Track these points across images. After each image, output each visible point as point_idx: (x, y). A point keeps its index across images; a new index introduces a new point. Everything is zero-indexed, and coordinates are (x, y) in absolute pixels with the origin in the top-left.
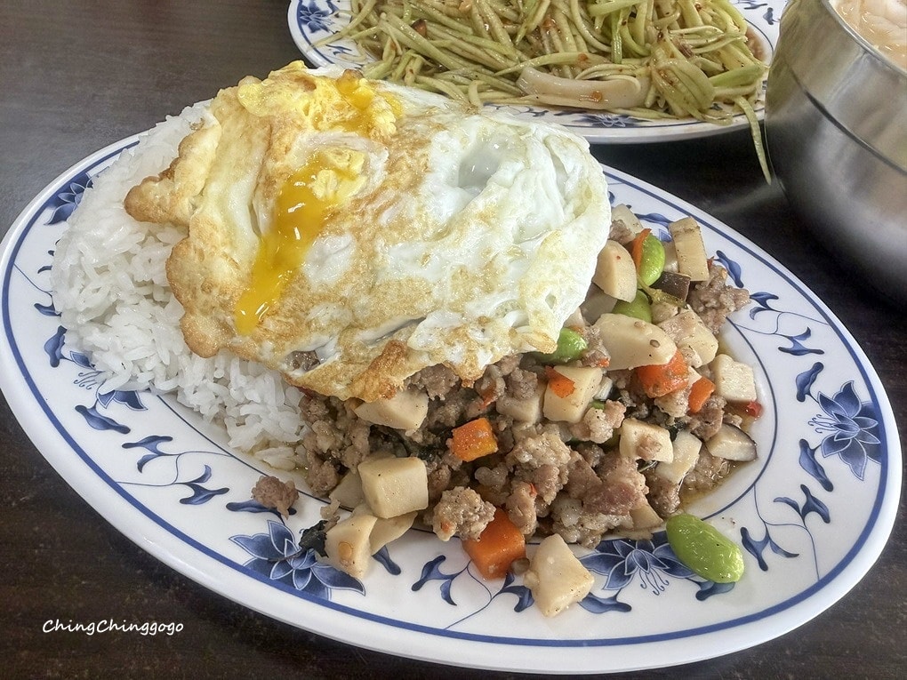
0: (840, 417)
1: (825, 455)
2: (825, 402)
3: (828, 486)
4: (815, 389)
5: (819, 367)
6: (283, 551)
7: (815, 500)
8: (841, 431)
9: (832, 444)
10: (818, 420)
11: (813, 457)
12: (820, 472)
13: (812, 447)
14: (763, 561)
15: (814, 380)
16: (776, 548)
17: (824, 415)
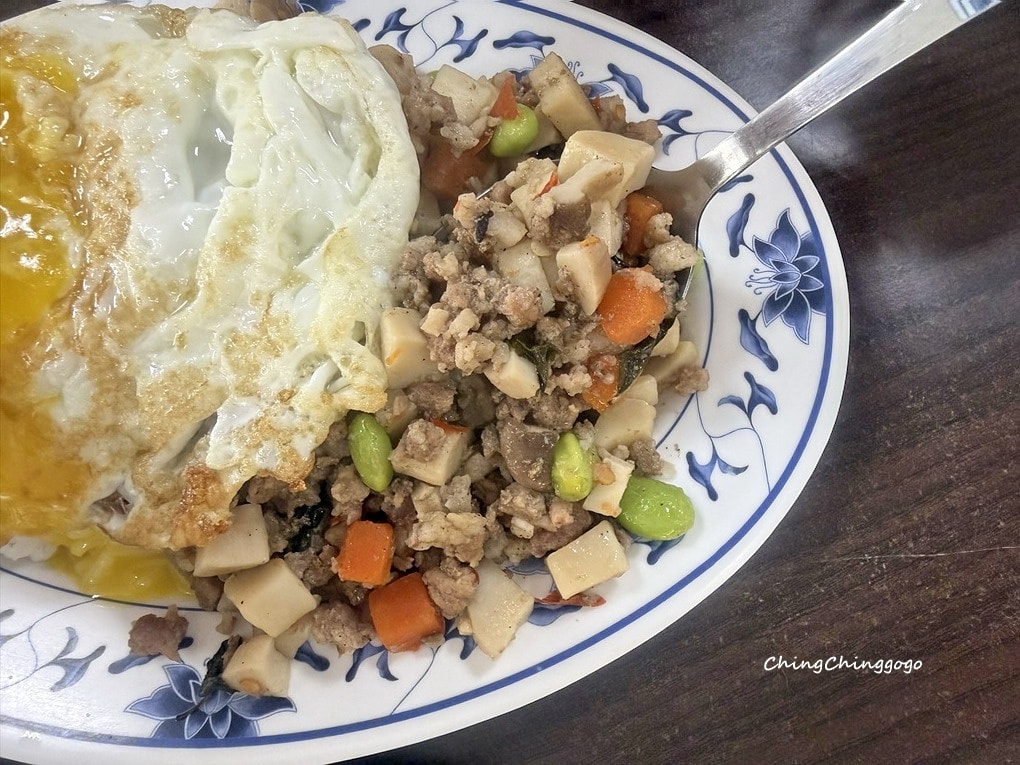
0: (779, 265)
1: (767, 323)
2: (761, 248)
3: (773, 364)
4: (749, 234)
5: (749, 200)
6: (190, 697)
7: (760, 388)
8: (781, 284)
9: (773, 305)
10: (756, 276)
11: (754, 330)
12: (763, 348)
13: (752, 317)
14: (712, 488)
15: (746, 221)
16: (725, 467)
17: (762, 267)
